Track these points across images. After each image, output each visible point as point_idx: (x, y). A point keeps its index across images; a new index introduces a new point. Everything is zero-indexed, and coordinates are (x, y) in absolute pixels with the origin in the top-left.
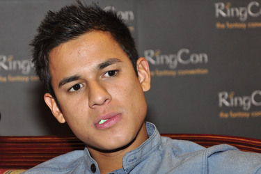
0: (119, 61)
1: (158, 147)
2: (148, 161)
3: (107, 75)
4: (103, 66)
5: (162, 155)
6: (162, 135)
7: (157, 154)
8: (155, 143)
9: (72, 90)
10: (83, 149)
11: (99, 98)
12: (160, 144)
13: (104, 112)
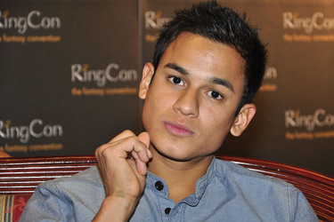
3: (210, 93)
9: (172, 79)
13: (183, 121)
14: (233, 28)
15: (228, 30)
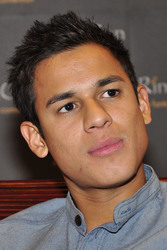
0: (121, 80)
1: (157, 194)
2: (144, 212)
3: (106, 95)
4: (103, 83)
5: (162, 205)
6: (161, 179)
7: (155, 203)
8: (153, 189)
10: (65, 197)
11: (98, 119)
12: (159, 190)
13: (104, 137)
14: (77, 26)
15: (75, 31)
